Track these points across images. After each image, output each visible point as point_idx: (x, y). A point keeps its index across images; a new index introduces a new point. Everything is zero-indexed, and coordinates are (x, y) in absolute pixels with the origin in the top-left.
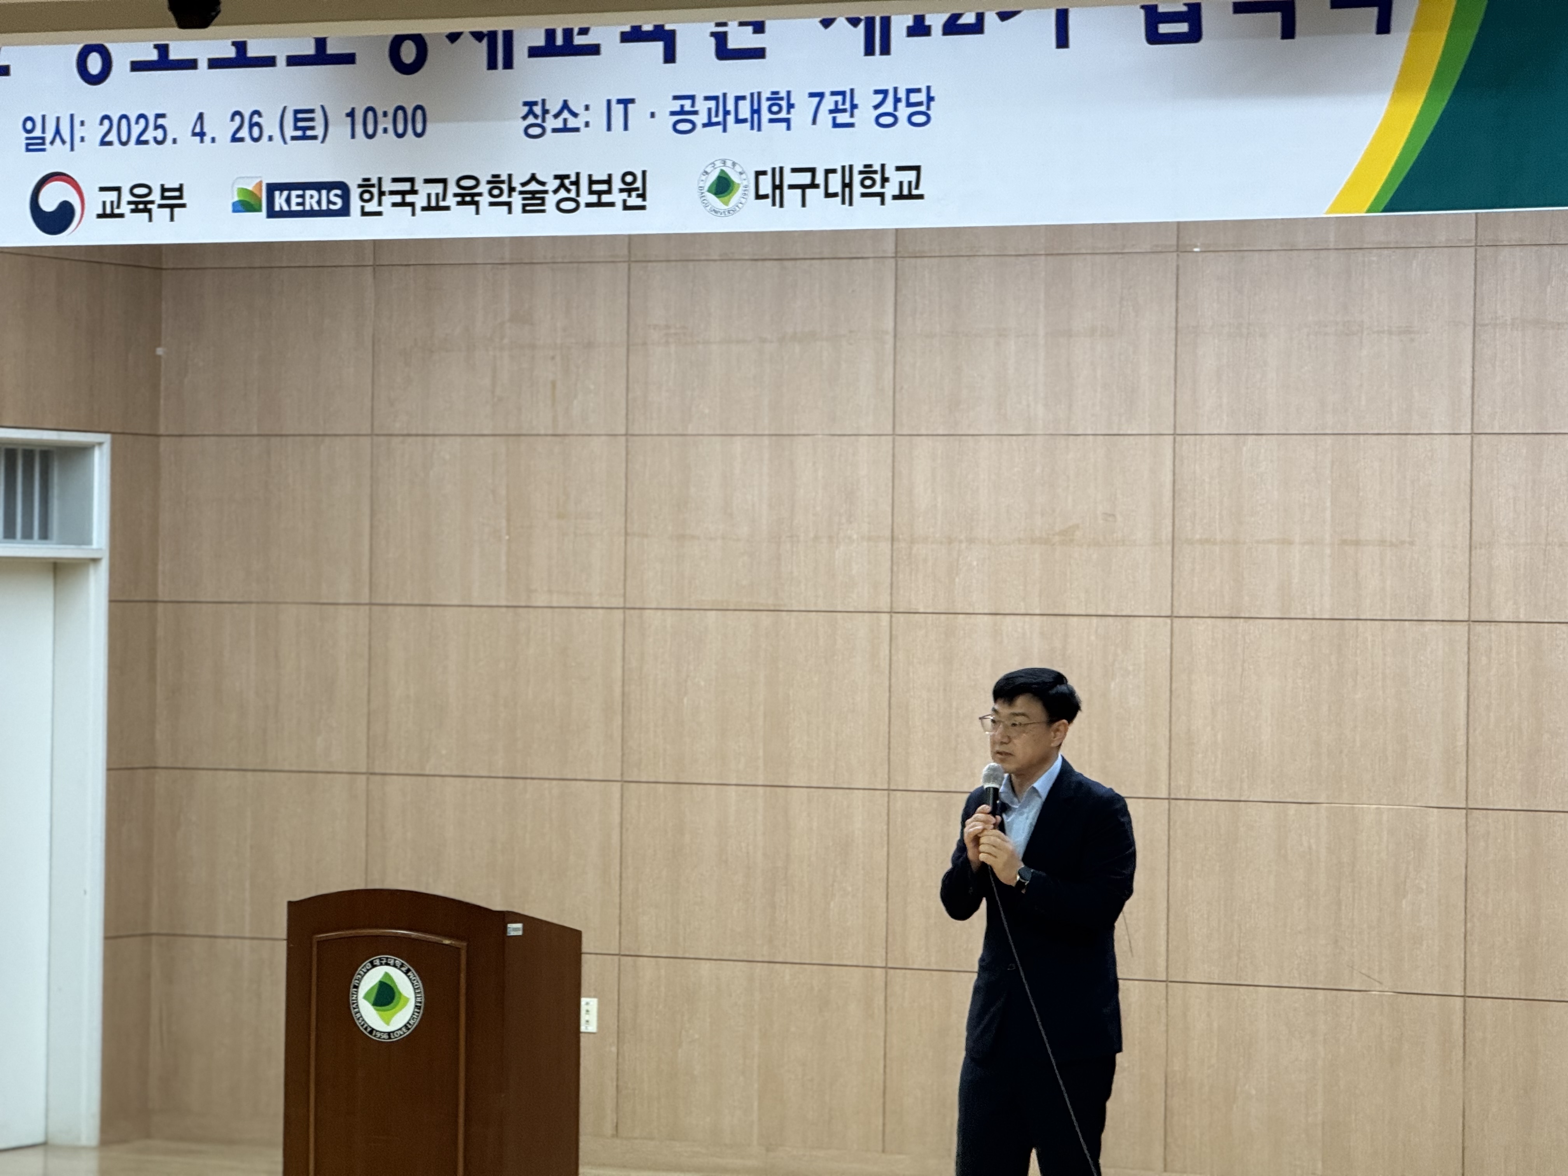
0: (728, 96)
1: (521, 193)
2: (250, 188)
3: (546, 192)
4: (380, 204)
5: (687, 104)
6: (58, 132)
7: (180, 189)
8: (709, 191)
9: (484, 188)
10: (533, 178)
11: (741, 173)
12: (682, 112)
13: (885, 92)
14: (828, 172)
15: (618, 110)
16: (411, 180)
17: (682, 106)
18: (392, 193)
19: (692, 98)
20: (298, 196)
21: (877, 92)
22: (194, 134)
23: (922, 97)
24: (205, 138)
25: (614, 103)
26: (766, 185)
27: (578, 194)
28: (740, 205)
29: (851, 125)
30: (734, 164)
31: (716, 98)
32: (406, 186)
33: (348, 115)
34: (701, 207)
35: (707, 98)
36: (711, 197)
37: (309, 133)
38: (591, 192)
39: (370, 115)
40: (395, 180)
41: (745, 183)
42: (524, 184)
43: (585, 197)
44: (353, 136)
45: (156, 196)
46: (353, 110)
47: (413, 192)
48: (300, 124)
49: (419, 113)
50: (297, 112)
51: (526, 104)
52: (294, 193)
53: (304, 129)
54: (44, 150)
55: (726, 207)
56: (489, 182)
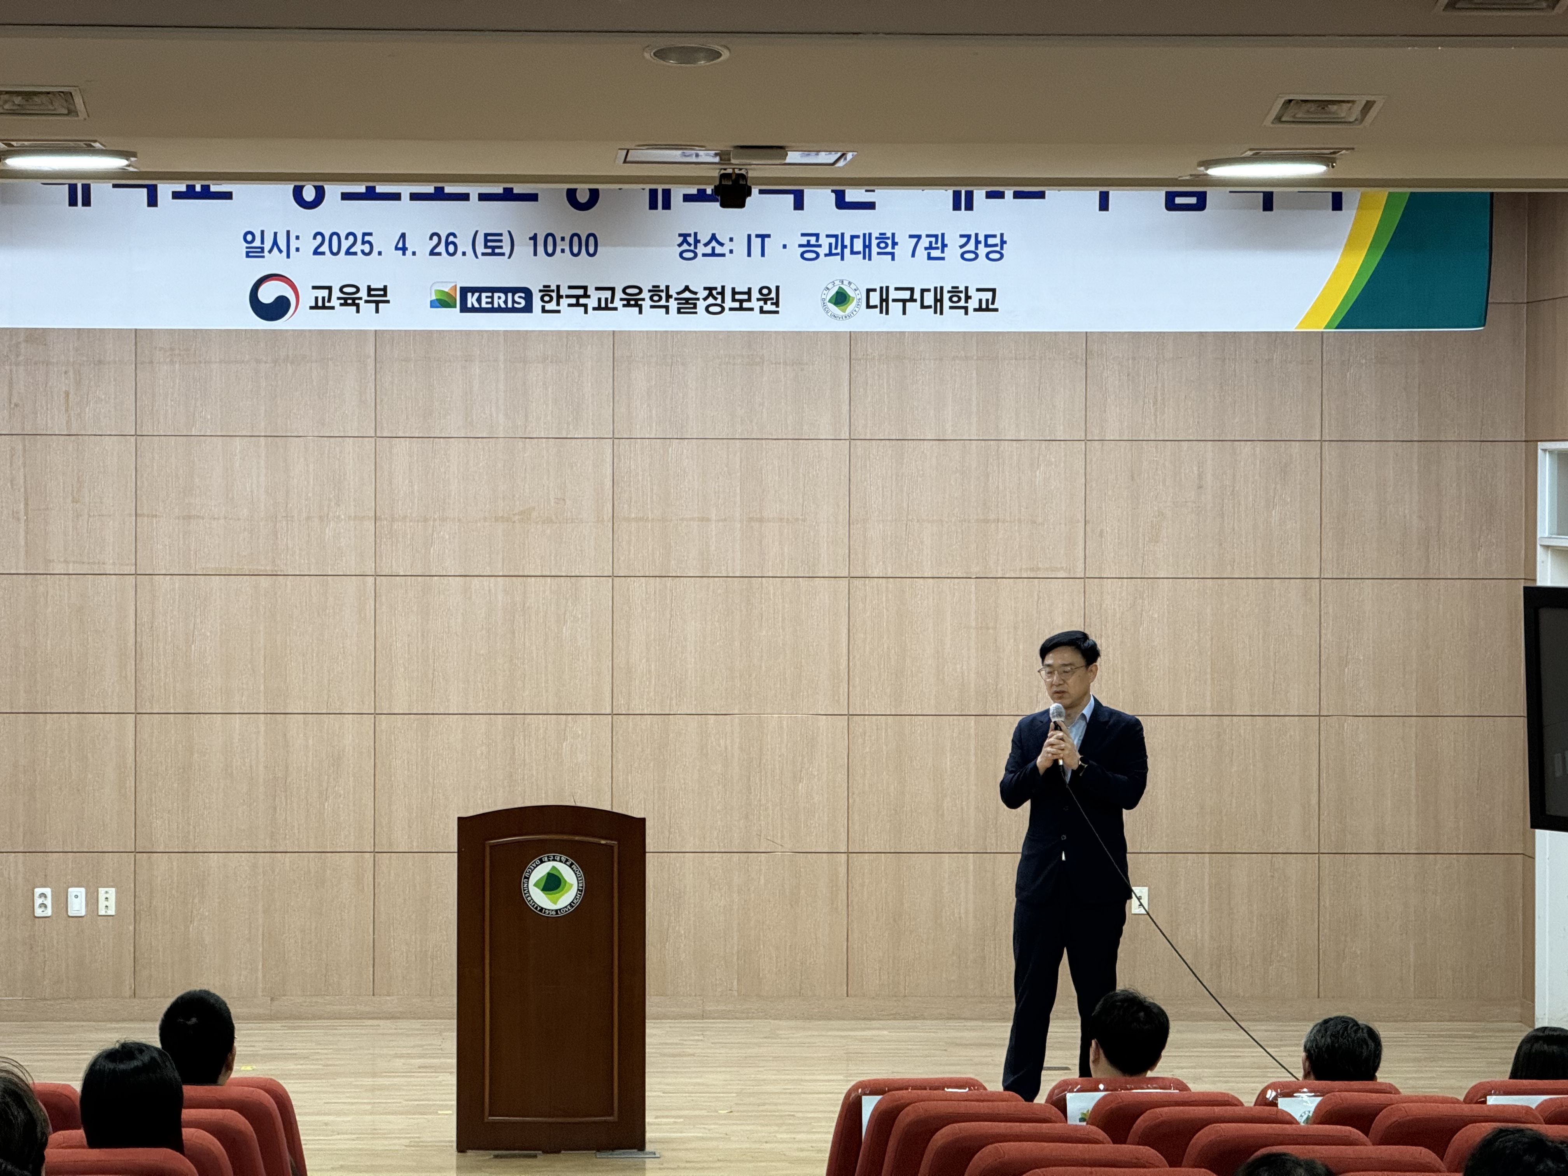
0: (845, 235)
1: (676, 299)
2: (447, 290)
3: (698, 299)
4: (558, 304)
5: (813, 240)
6: (275, 243)
7: (385, 289)
8: (830, 301)
9: (646, 295)
10: (687, 288)
11: (855, 290)
12: (808, 244)
13: (969, 237)
14: (923, 291)
15: (756, 243)
16: (585, 288)
17: (809, 241)
18: (568, 296)
19: (817, 236)
20: (487, 297)
21: (962, 236)
22: (397, 248)
23: (997, 241)
24: (407, 252)
25: (753, 237)
26: (875, 299)
27: (723, 301)
28: (855, 313)
29: (943, 259)
30: (850, 283)
31: (836, 236)
32: (580, 292)
33: (530, 239)
34: (824, 313)
35: (828, 236)
36: (831, 306)
37: (497, 251)
38: (734, 300)
39: (550, 239)
40: (570, 287)
41: (859, 297)
42: (678, 293)
43: (729, 303)
44: (535, 254)
45: (363, 294)
46: (536, 235)
47: (586, 296)
48: (489, 244)
49: (592, 239)
50: (486, 235)
51: (680, 235)
52: (484, 295)
53: (493, 248)
54: (263, 257)
55: (844, 314)
56: (650, 291)
